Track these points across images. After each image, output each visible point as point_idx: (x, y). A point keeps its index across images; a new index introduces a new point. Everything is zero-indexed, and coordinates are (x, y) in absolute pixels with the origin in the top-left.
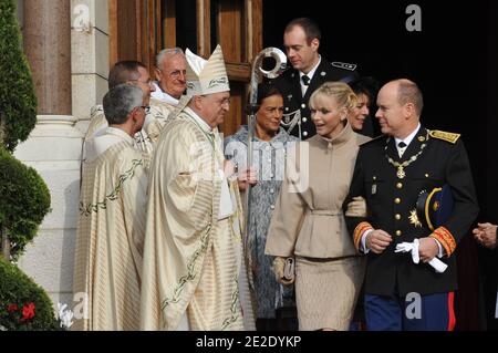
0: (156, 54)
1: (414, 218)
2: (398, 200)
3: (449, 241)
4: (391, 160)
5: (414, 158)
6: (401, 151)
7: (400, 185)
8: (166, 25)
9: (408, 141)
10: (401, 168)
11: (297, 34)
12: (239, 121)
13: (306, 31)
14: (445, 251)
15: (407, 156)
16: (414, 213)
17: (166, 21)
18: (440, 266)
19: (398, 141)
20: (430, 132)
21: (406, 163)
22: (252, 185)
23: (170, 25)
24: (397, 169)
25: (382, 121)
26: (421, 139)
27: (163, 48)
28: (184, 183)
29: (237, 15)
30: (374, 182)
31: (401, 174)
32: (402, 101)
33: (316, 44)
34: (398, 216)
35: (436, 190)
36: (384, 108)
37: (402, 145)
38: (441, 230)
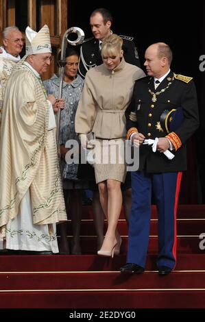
0: (3, 30)
1: (159, 126)
2: (151, 115)
3: (177, 141)
4: (150, 91)
5: (163, 90)
6: (156, 86)
7: (153, 106)
8: (9, 13)
9: (161, 80)
10: (154, 96)
11: (97, 18)
12: (53, 71)
13: (103, 16)
14: (174, 147)
15: (159, 89)
16: (159, 123)
17: (9, 10)
18: (170, 156)
19: (156, 80)
20: (175, 75)
21: (158, 93)
22: (62, 109)
23: (12, 13)
24: (152, 96)
25: (148, 68)
26: (169, 79)
27: (7, 26)
28: (30, 108)
29: (52, 7)
30: (139, 103)
31: (154, 99)
32: (160, 56)
33: (109, 24)
34: (150, 124)
35: (174, 110)
36: (149, 60)
37: (157, 82)
38: (172, 134)
